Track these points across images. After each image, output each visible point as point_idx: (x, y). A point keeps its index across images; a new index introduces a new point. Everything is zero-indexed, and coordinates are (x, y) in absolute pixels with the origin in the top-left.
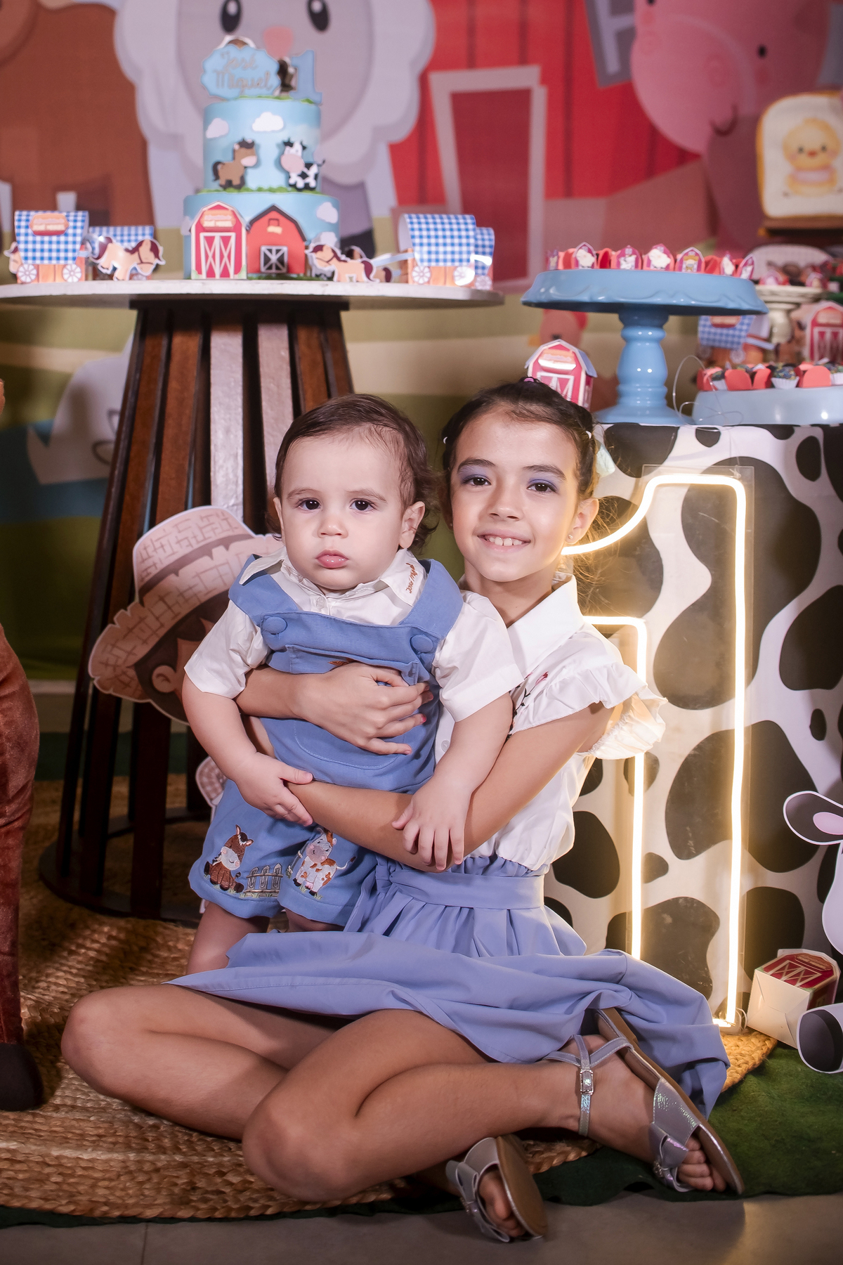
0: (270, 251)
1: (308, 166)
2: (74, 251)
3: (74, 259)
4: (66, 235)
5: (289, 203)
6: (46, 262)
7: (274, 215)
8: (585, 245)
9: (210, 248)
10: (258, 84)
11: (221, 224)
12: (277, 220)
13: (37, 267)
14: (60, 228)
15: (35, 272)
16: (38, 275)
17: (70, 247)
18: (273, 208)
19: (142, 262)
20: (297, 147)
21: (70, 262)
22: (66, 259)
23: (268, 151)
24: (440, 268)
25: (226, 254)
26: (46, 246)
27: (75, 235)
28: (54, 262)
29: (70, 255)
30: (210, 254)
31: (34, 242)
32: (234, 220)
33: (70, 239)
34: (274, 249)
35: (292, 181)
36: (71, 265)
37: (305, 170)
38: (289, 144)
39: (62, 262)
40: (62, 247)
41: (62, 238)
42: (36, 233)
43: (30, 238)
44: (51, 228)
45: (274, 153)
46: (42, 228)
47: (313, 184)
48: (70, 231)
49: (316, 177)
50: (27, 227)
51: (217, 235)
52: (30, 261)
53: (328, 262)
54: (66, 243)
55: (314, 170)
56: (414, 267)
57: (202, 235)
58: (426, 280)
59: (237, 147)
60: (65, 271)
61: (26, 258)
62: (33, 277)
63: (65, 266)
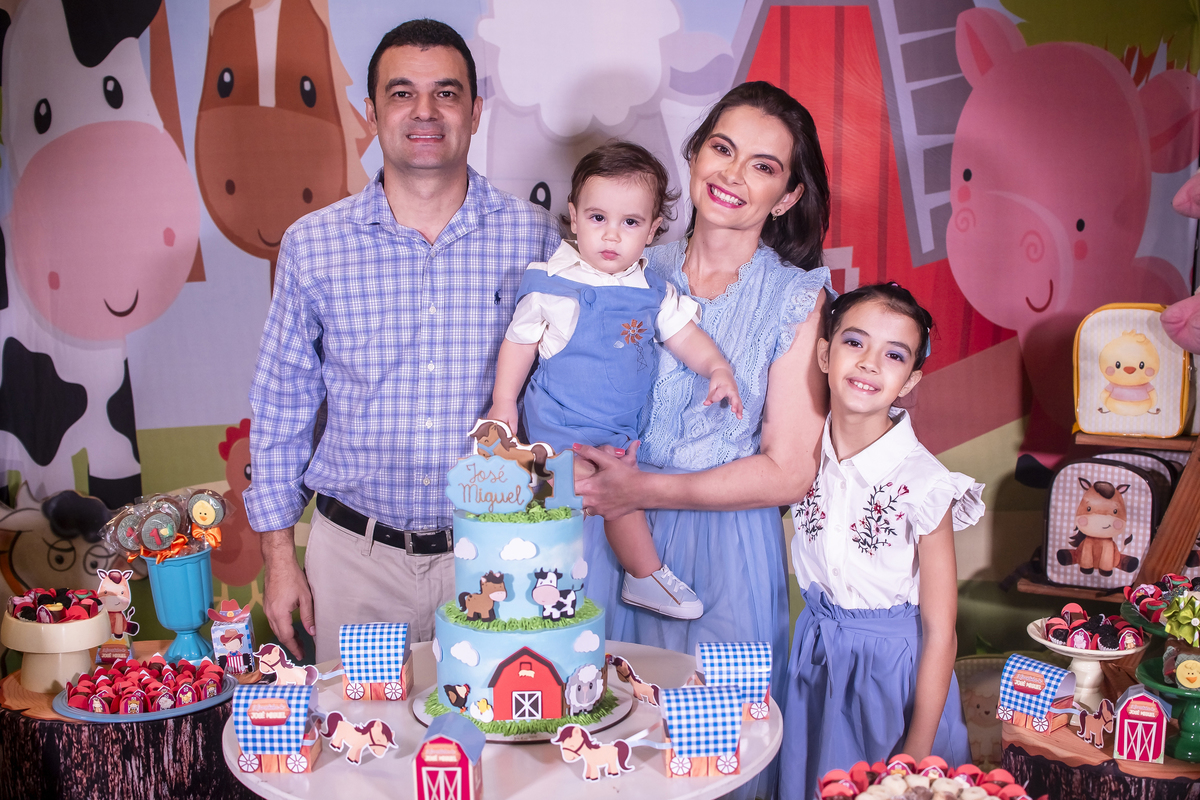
0: (523, 696)
1: (564, 594)
2: (297, 741)
3: (298, 749)
4: (288, 724)
6: (268, 752)
7: (526, 658)
9: (434, 784)
10: (508, 499)
11: (444, 759)
12: (530, 663)
13: (259, 757)
14: (281, 716)
15: (257, 761)
16: (260, 764)
17: (293, 737)
18: (525, 651)
19: (374, 744)
20: (552, 577)
21: (294, 752)
22: (289, 749)
24: (702, 758)
25: (451, 791)
26: (267, 736)
27: (297, 724)
28: (277, 752)
29: (293, 745)
30: (434, 791)
31: (254, 732)
32: (459, 754)
33: (293, 728)
34: (527, 693)
35: (546, 614)
37: (562, 600)
38: (542, 575)
39: (285, 753)
40: (284, 737)
41: (284, 728)
42: (256, 722)
43: (250, 727)
44: (272, 716)
46: (260, 716)
47: (570, 612)
48: (292, 719)
49: (574, 604)
50: (245, 714)
51: (441, 771)
52: (251, 752)
53: (576, 752)
54: (288, 732)
55: (571, 597)
56: (672, 758)
57: (424, 770)
58: (686, 771)
59: (484, 580)
60: (289, 761)
61: (246, 749)
62: (256, 767)
63: (288, 756)
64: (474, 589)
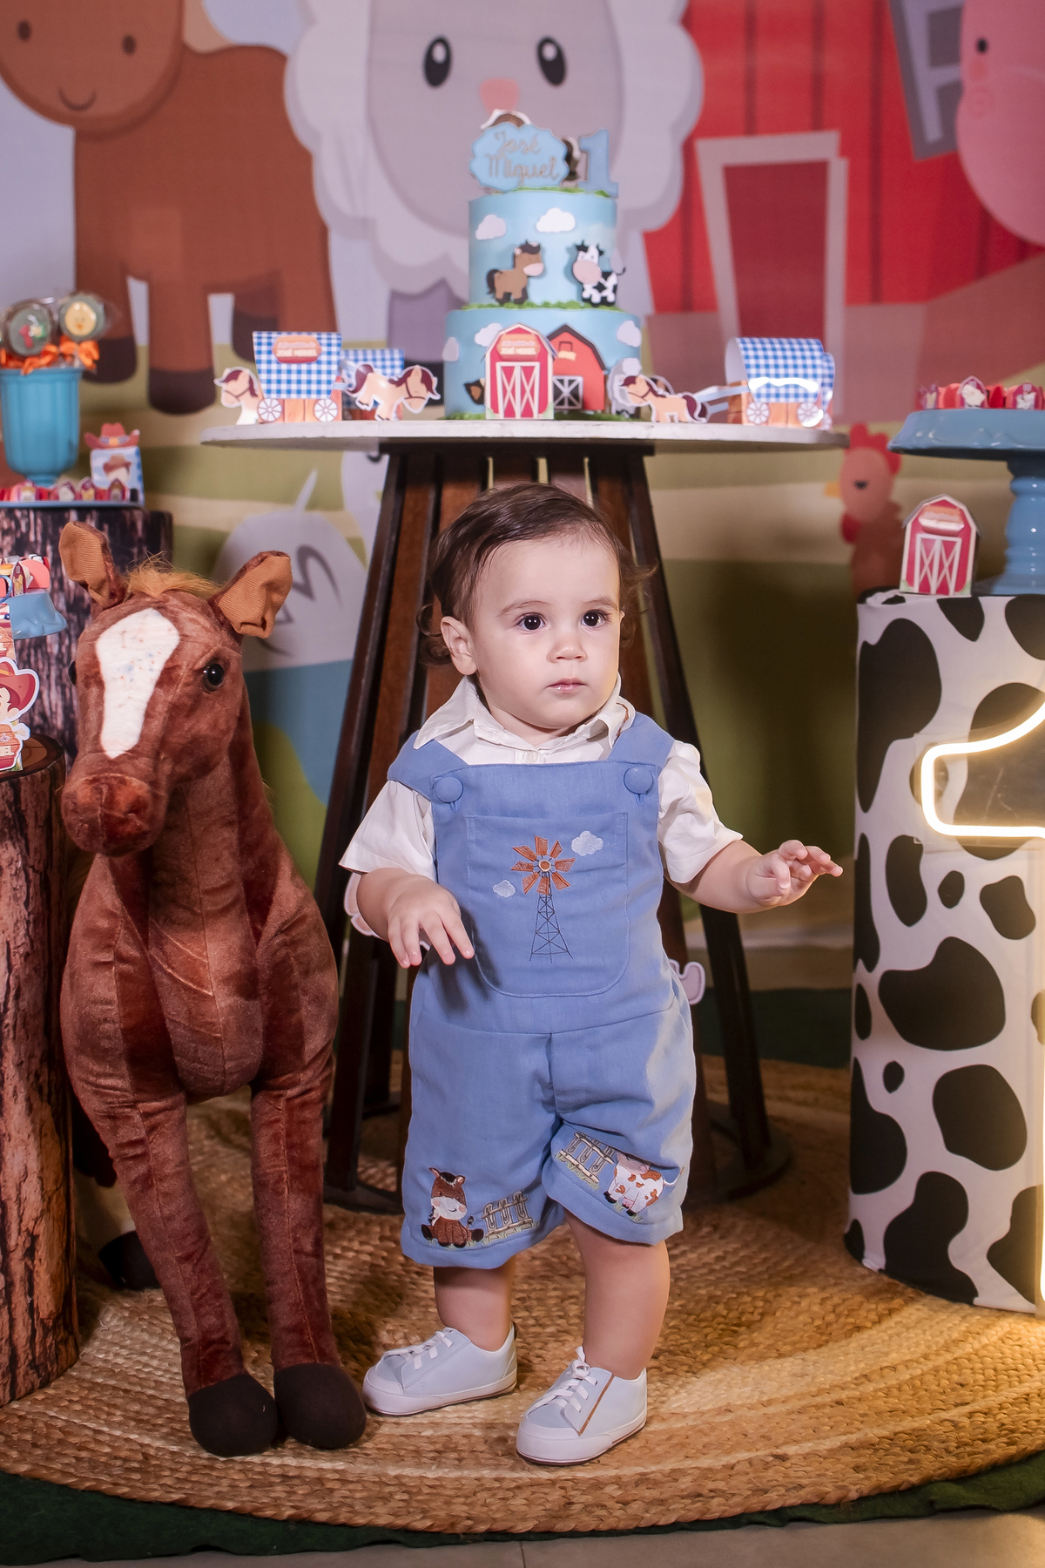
0: (562, 381)
1: (606, 275)
2: (329, 382)
3: (329, 392)
4: (319, 363)
5: (582, 320)
6: (294, 396)
7: (566, 337)
8: (972, 380)
9: (509, 381)
10: (541, 172)
11: (521, 352)
12: (570, 343)
13: (282, 403)
14: (311, 353)
15: (279, 408)
16: (283, 412)
17: (324, 377)
18: (565, 329)
19: (411, 397)
20: (593, 252)
21: (324, 396)
22: (319, 392)
23: (556, 257)
24: (781, 404)
25: (528, 389)
26: (294, 377)
27: (329, 363)
28: (304, 396)
29: (324, 387)
30: (509, 389)
31: (279, 372)
32: (539, 346)
33: (324, 367)
34: (566, 379)
35: (586, 295)
36: (325, 400)
37: (602, 281)
38: (583, 248)
39: (314, 396)
40: (314, 377)
41: (314, 367)
42: (281, 360)
43: (274, 367)
44: (300, 354)
45: (564, 259)
46: (288, 354)
47: (611, 298)
48: (324, 358)
49: (615, 289)
50: (269, 352)
51: (517, 366)
52: (274, 396)
53: (643, 397)
54: (319, 372)
55: (612, 280)
56: (748, 403)
57: (499, 365)
58: (764, 419)
59: (518, 252)
60: (317, 407)
62: (277, 415)
63: (317, 401)
64: (505, 265)
